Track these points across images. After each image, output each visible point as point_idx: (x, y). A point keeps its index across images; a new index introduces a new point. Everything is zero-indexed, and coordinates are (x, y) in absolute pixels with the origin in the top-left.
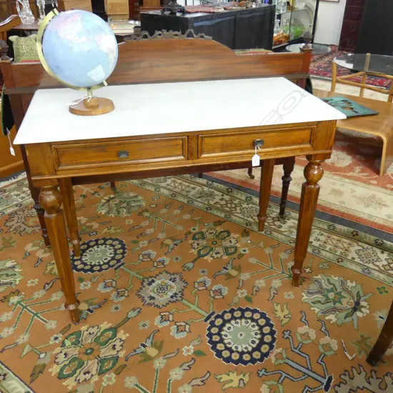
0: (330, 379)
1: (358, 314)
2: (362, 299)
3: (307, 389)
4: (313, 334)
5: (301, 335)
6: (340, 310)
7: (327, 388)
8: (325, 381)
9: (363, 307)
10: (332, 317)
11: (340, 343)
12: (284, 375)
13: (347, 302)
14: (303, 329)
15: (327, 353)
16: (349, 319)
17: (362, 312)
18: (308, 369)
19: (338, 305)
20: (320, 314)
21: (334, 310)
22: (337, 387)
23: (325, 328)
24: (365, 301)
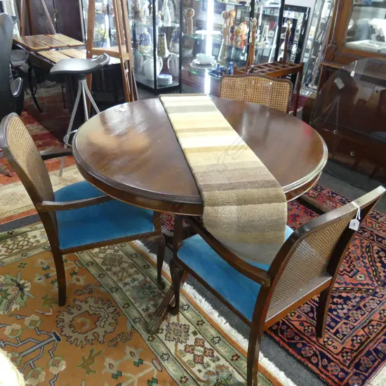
0: (55, 334)
1: (26, 290)
2: (18, 280)
3: (51, 352)
4: (17, 326)
5: (11, 334)
6: (14, 298)
7: (59, 339)
8: (54, 338)
9: (24, 284)
10: (14, 307)
11: (37, 314)
12: (31, 362)
13: (13, 291)
14: (7, 331)
15: (38, 325)
16: (25, 298)
17: (26, 287)
18: (38, 344)
19: (9, 297)
20: (6, 313)
21: (11, 302)
22: (63, 333)
23: (19, 316)
24: (21, 280)
